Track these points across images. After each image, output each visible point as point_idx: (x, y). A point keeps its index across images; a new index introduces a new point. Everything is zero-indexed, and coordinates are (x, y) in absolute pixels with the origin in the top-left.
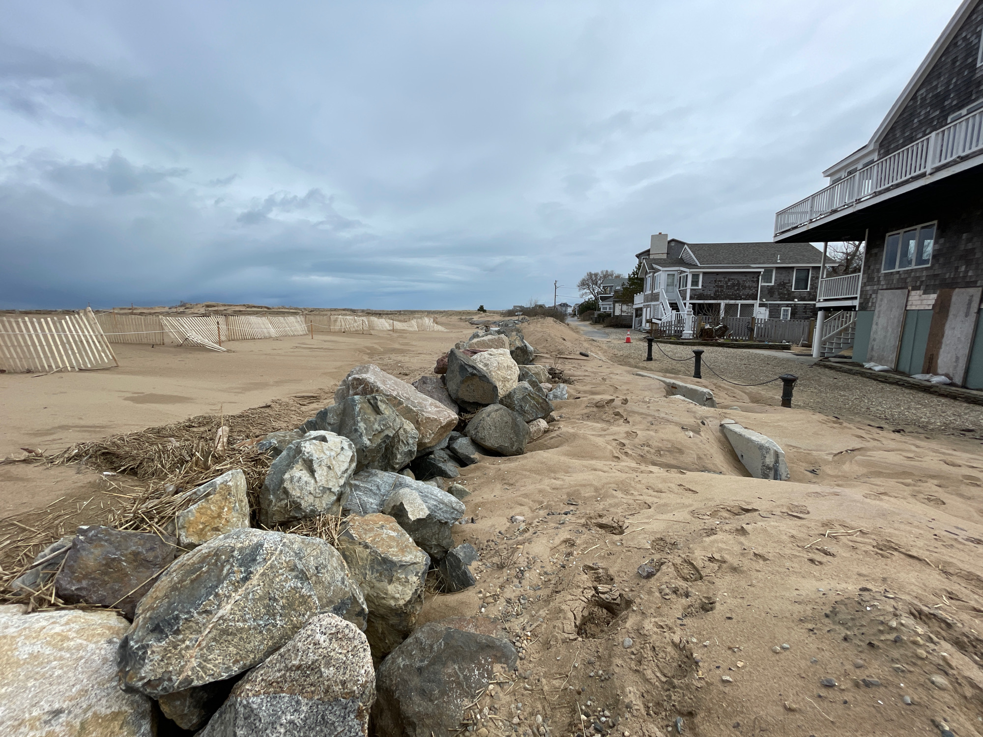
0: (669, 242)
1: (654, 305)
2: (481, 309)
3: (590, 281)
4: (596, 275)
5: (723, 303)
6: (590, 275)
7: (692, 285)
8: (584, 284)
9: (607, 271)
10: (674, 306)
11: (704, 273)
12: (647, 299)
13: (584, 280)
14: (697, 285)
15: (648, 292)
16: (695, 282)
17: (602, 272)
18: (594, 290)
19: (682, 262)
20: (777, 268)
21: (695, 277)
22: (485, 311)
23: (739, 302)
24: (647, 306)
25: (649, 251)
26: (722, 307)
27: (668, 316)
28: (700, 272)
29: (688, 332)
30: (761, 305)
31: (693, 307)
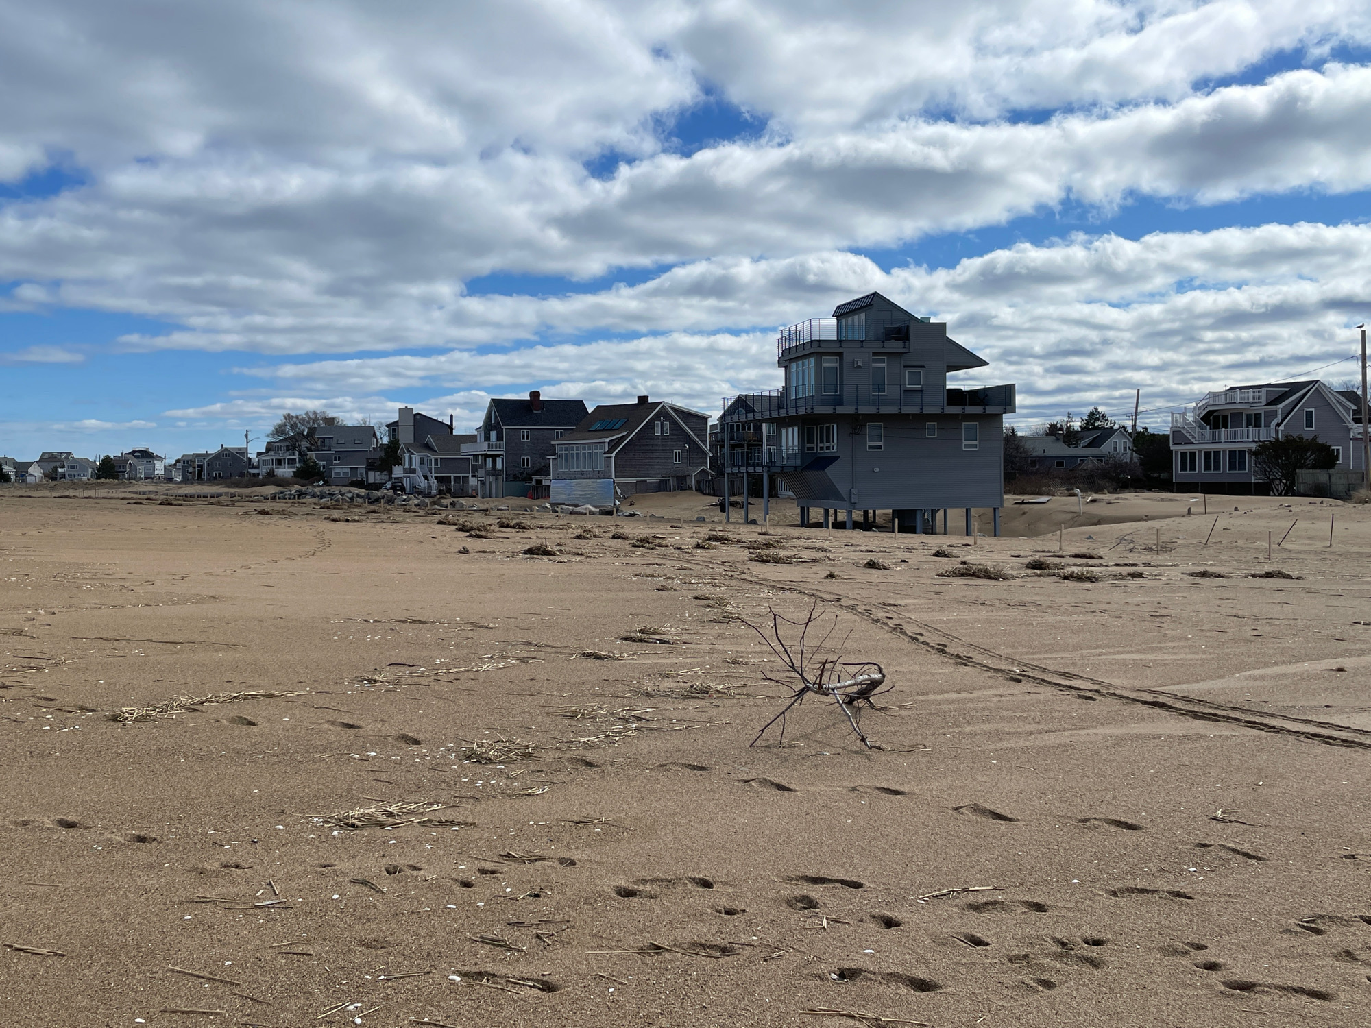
0: (415, 415)
1: (413, 477)
5: (452, 475)
10: (426, 478)
11: (441, 458)
12: (406, 471)
15: (407, 466)
16: (436, 464)
19: (428, 447)
21: (436, 460)
23: (461, 475)
24: (409, 477)
25: (397, 422)
26: (452, 478)
27: (423, 484)
29: (434, 491)
30: (472, 476)
31: (436, 478)
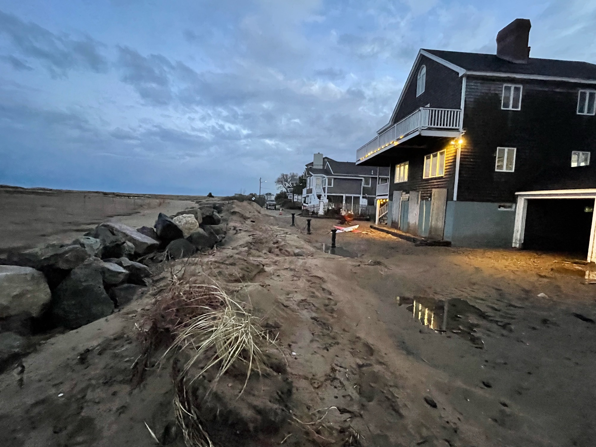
0: (324, 159)
1: (310, 196)
2: (210, 195)
3: (283, 180)
4: (286, 175)
5: (344, 195)
6: (283, 175)
7: (328, 185)
8: (279, 181)
9: (293, 174)
10: (319, 197)
11: (335, 179)
12: (308, 192)
13: (279, 178)
14: (331, 185)
15: (308, 188)
16: (330, 184)
17: (290, 174)
18: (285, 185)
20: (372, 178)
21: (329, 180)
22: (213, 197)
23: (353, 195)
25: (313, 163)
26: (344, 198)
27: (315, 202)
28: (332, 178)
29: (321, 211)
30: (363, 197)
31: (329, 197)
